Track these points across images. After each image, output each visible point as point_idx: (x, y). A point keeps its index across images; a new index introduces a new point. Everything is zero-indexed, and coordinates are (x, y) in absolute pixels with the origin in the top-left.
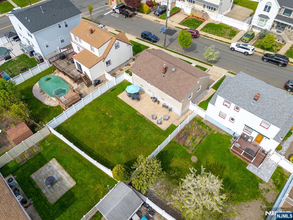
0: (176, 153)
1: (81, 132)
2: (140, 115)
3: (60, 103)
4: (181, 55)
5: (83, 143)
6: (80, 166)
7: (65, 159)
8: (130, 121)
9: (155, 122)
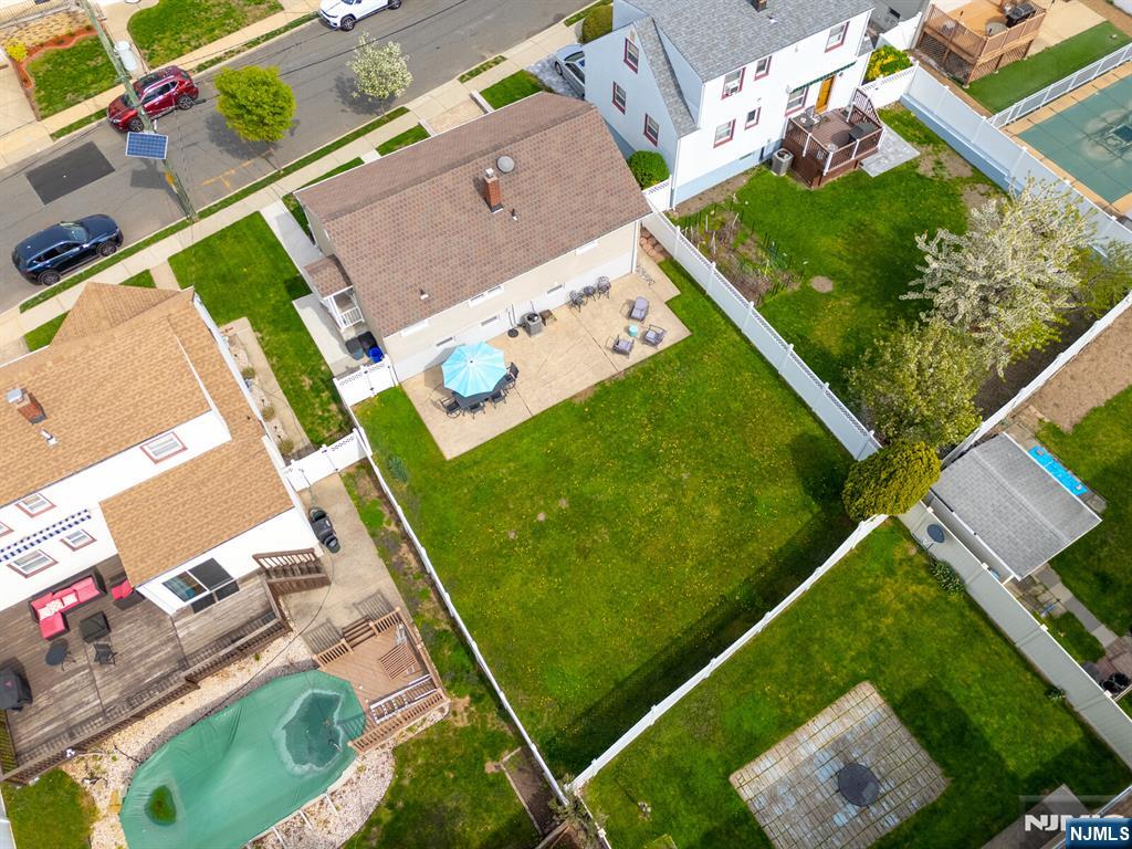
1: (616, 642)
2: (590, 393)
3: (382, 747)
4: (284, 175)
5: (674, 641)
6: (789, 663)
7: (746, 727)
8: (610, 436)
9: (641, 352)
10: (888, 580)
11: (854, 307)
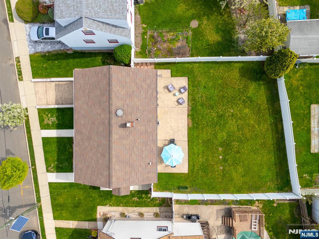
0: (202, 45)
2: (190, 121)
5: (273, 144)
7: (303, 141)
8: (208, 124)
9: (185, 96)
10: (291, 79)
11: (208, 21)
